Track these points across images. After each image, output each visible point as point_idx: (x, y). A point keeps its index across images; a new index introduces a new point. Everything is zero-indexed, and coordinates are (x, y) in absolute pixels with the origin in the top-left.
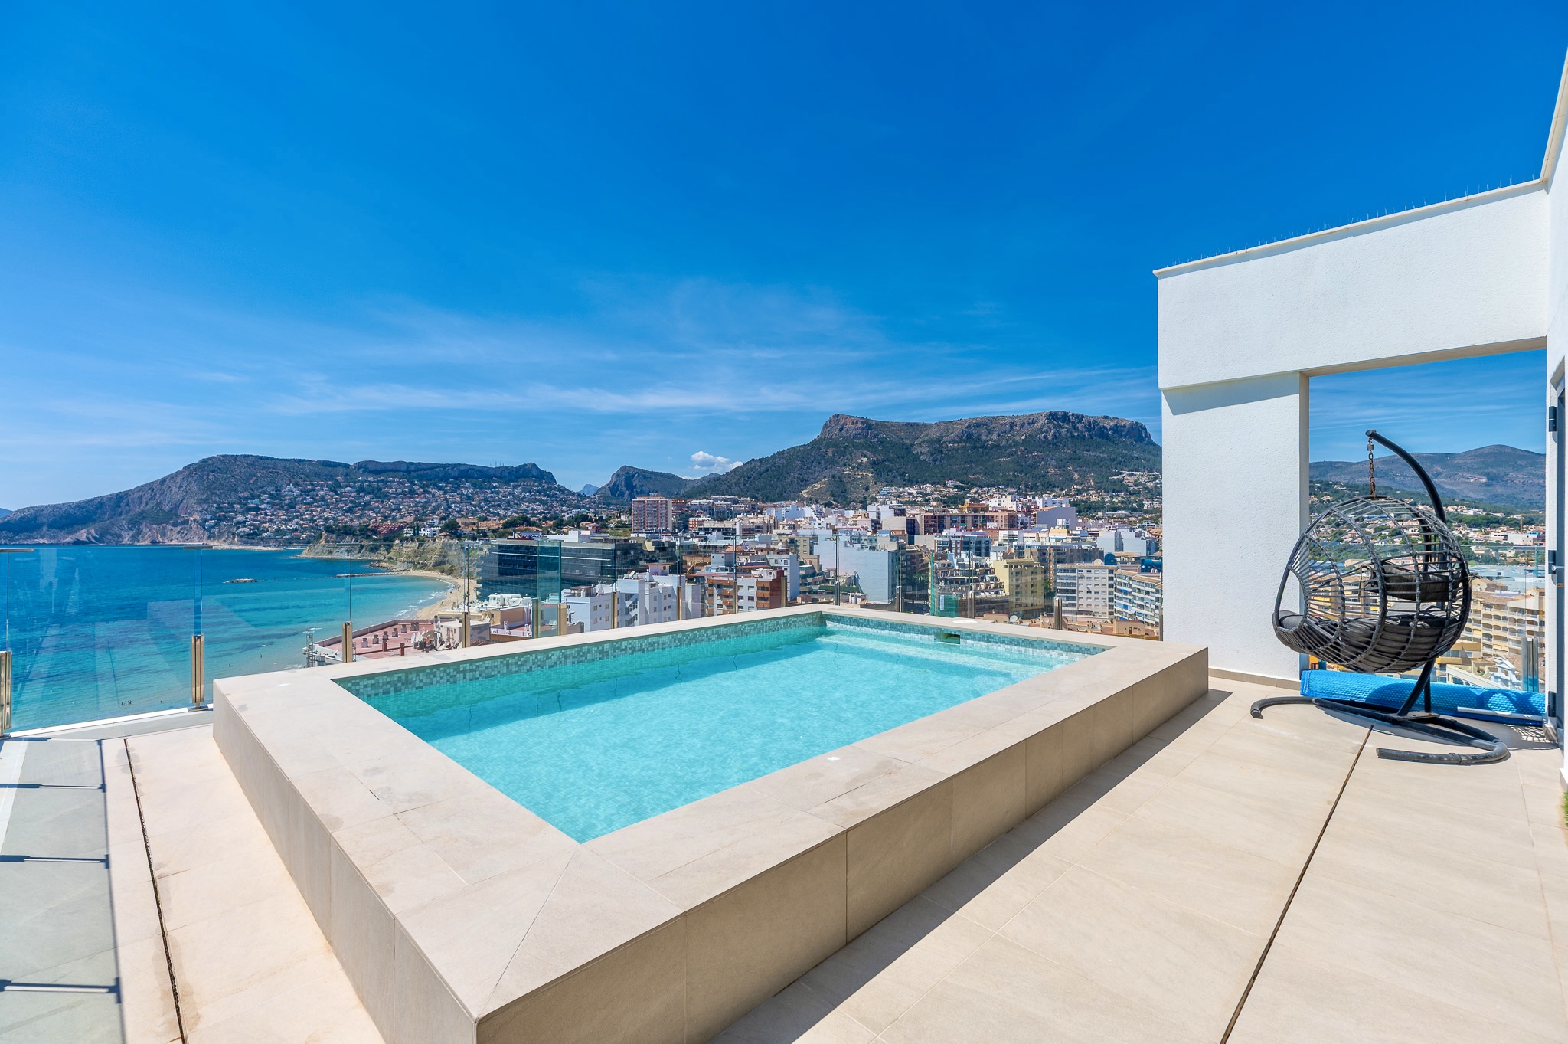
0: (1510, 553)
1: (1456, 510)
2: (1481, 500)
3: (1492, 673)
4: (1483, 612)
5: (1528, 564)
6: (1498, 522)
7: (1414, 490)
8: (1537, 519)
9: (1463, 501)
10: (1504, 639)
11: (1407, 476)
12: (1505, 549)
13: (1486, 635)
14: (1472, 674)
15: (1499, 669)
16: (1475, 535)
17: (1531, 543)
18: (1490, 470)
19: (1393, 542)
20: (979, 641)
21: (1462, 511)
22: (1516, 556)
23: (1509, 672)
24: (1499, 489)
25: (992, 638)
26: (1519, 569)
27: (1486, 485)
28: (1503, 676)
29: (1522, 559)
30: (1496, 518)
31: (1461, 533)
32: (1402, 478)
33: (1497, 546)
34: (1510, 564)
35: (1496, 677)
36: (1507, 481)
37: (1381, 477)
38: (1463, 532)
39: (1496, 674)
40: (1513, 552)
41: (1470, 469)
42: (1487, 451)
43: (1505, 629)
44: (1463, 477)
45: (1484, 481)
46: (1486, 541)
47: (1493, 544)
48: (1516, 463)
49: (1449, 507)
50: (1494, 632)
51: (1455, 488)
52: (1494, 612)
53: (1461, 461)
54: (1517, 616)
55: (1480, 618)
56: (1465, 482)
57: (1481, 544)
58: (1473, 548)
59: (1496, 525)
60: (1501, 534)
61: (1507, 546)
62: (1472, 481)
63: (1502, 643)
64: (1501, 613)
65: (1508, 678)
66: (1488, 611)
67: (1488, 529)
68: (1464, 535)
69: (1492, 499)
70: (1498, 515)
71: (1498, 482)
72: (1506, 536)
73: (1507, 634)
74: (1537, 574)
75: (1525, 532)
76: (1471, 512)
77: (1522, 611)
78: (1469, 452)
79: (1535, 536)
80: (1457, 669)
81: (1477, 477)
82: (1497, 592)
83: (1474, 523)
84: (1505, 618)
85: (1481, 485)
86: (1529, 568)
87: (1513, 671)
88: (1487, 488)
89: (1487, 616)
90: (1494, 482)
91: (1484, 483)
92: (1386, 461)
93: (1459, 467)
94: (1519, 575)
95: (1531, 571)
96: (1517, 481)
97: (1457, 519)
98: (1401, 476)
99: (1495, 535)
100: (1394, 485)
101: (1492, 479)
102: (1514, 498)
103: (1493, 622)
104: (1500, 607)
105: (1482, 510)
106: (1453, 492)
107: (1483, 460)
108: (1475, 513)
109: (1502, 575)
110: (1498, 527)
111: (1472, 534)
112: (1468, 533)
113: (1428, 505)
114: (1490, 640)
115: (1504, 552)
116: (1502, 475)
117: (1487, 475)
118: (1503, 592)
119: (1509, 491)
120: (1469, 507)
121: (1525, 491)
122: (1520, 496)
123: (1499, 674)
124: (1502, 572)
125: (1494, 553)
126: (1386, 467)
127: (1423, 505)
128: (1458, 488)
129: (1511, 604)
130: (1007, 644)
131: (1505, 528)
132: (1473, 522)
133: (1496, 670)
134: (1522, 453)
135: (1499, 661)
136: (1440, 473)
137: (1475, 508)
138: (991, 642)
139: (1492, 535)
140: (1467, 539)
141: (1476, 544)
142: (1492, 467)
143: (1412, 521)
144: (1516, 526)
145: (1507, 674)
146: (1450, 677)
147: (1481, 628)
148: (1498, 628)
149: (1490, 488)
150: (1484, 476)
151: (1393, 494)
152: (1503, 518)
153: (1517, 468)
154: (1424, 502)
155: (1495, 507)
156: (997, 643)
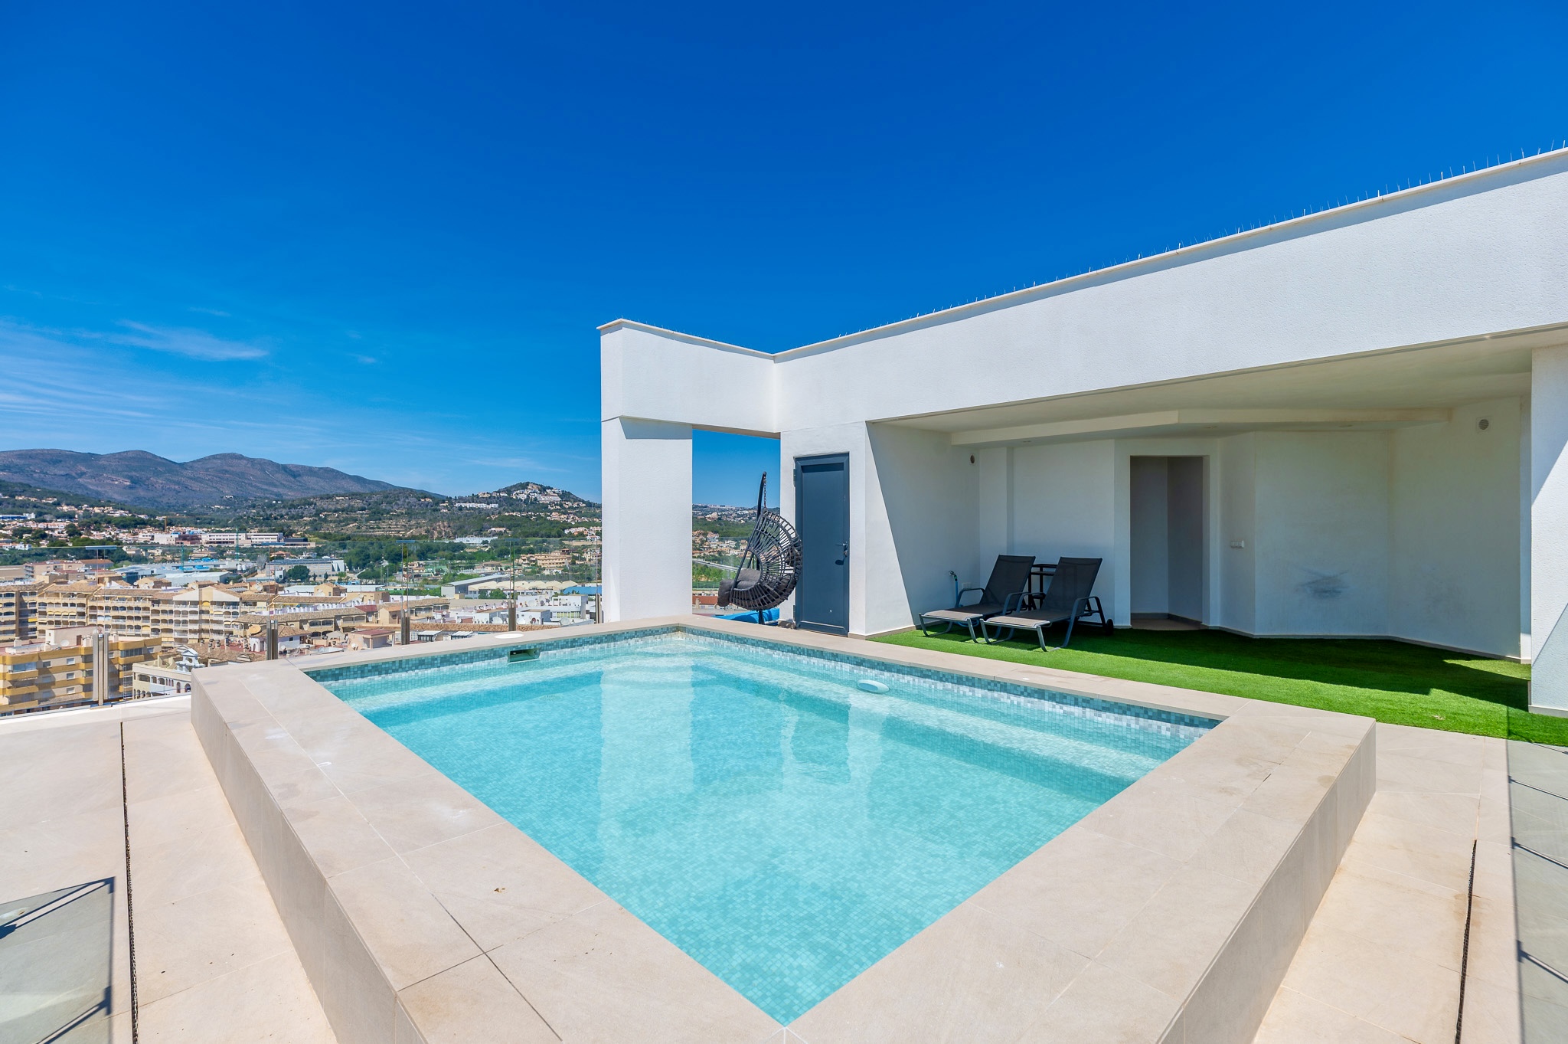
0: (158, 552)
1: (103, 511)
2: (126, 502)
3: (177, 662)
4: (152, 608)
5: (174, 561)
6: (143, 524)
7: (56, 489)
8: (176, 521)
9: (109, 503)
10: (170, 631)
11: (47, 474)
12: (154, 548)
13: (154, 630)
14: (159, 668)
15: (184, 658)
16: (124, 536)
17: (174, 543)
18: (133, 473)
19: (39, 545)
20: (562, 648)
21: (108, 513)
22: (163, 554)
23: (193, 659)
24: (141, 493)
25: (577, 641)
26: (168, 566)
27: (130, 487)
28: (188, 663)
29: (169, 557)
30: (143, 519)
31: (110, 534)
32: (42, 475)
33: (146, 546)
34: (159, 562)
35: (181, 666)
36: (148, 485)
37: (16, 473)
38: (113, 533)
39: (181, 663)
40: (160, 551)
41: (115, 472)
42: (130, 455)
43: (171, 621)
44: (108, 478)
45: (128, 483)
46: (135, 542)
47: (142, 544)
48: (156, 469)
49: (95, 508)
50: (161, 626)
51: (99, 489)
52: (162, 607)
53: (105, 463)
54: (181, 608)
55: (149, 614)
56: (110, 484)
57: (130, 544)
58: (124, 548)
59: (142, 526)
60: (149, 534)
61: (155, 546)
62: (116, 483)
63: (168, 635)
64: (167, 607)
65: (192, 664)
66: (156, 607)
67: (136, 530)
68: (113, 536)
69: (136, 501)
70: (142, 516)
71: (141, 486)
72: (153, 536)
73: (172, 626)
74: (183, 569)
75: (168, 533)
76: (117, 514)
77: (185, 603)
78: (114, 454)
79: (177, 536)
80: (144, 666)
81: (121, 480)
82: (163, 588)
83: (123, 525)
84: (171, 612)
85: (125, 487)
86: (176, 564)
87: (196, 657)
88: (129, 491)
89: (156, 612)
90: (137, 486)
91: (127, 486)
92: (22, 455)
93: (104, 468)
94: (170, 572)
95: (177, 567)
96: (157, 486)
97: (106, 520)
98: (41, 472)
99: (143, 536)
100: (32, 483)
101: (135, 482)
102: (155, 501)
103: (161, 617)
104: (168, 602)
105: (127, 512)
106: (98, 493)
107: (127, 463)
108: (121, 514)
109: (155, 573)
110: (144, 528)
111: (121, 535)
112: (118, 534)
113: (73, 505)
114: (157, 634)
115: (153, 551)
116: (144, 479)
117: (130, 478)
118: (168, 588)
119: (150, 495)
120: (116, 508)
121: (164, 495)
122: (159, 500)
123: (185, 662)
124: (155, 570)
125: (144, 553)
126: (22, 462)
127: (67, 505)
128: (103, 489)
129: (175, 598)
130: (591, 644)
131: (151, 529)
132: (122, 523)
133: (181, 659)
134: (160, 460)
135: (183, 651)
136: (85, 473)
137: (122, 509)
138: (574, 647)
139: (140, 536)
140: (117, 539)
141: (126, 544)
142: (135, 470)
143: (56, 522)
144: (162, 527)
145: (191, 661)
146: (136, 675)
147: (149, 624)
148: (165, 621)
149: (133, 491)
150: (128, 479)
151: (33, 492)
152: (148, 520)
153: (157, 474)
154: (68, 502)
155: (140, 509)
156: (581, 646)
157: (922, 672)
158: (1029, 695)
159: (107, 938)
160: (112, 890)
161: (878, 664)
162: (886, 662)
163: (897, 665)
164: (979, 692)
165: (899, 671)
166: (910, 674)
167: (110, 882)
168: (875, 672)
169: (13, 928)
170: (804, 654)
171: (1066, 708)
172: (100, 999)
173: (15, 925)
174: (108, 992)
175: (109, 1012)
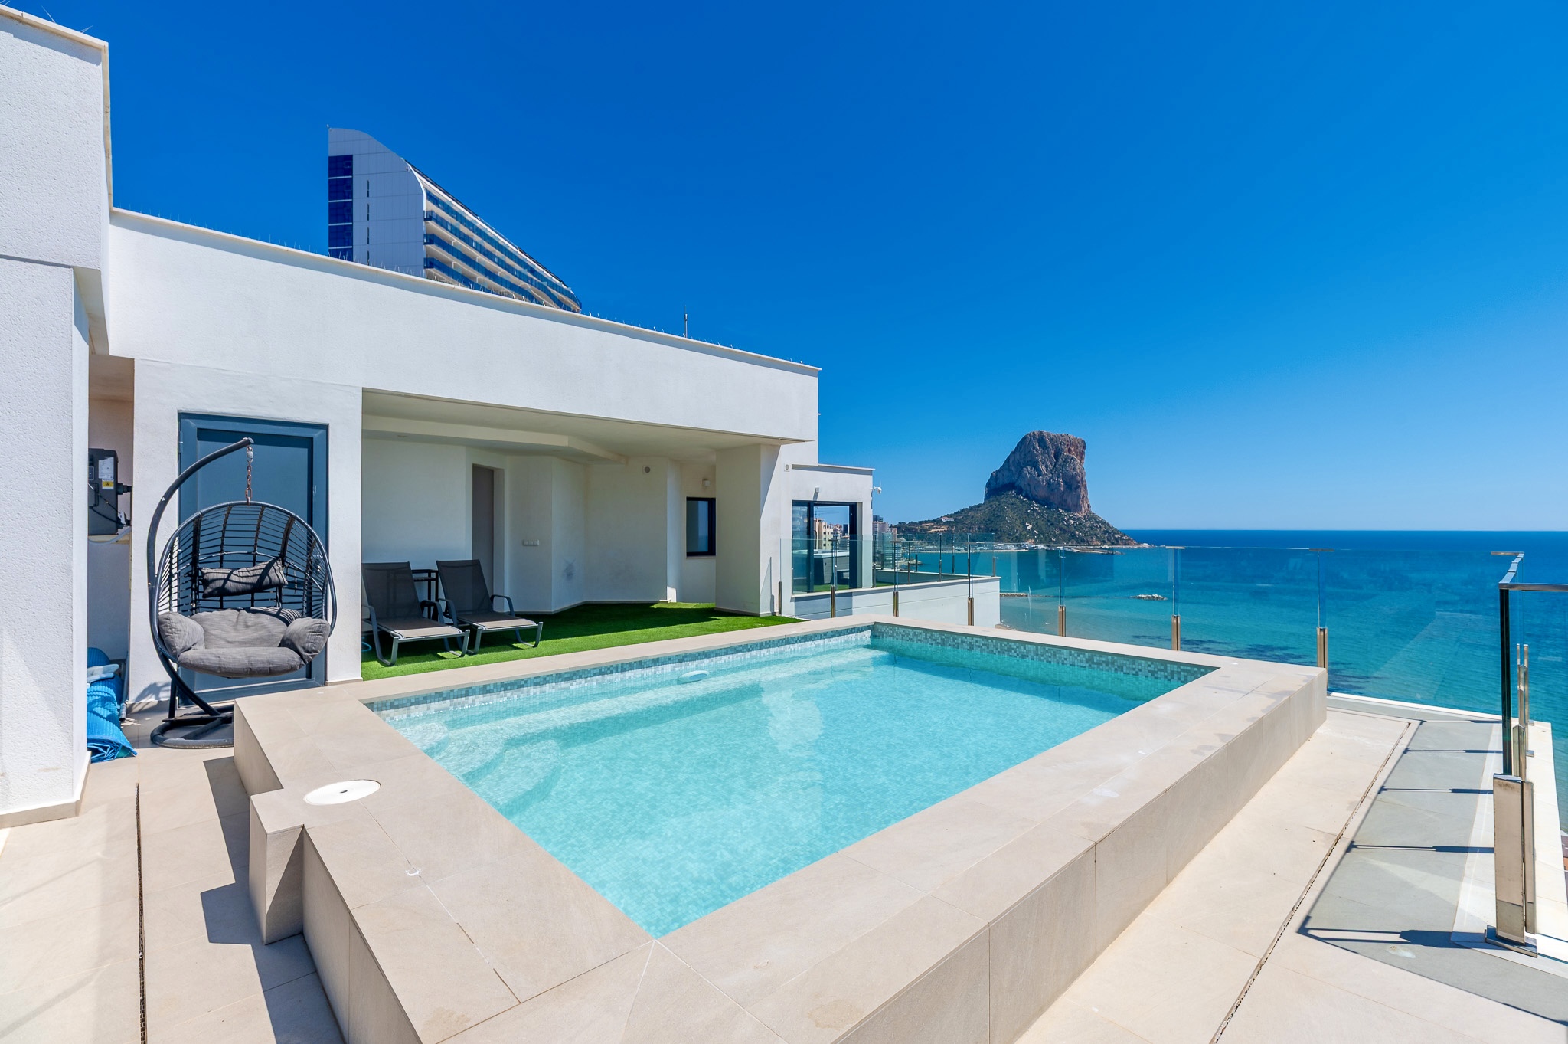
157: (735, 649)
158: (800, 642)
159: (1333, 880)
160: (1307, 918)
161: (699, 655)
162: (706, 650)
163: (715, 650)
164: (773, 650)
165: (717, 655)
166: (726, 654)
167: (1303, 930)
168: (696, 663)
169: (1403, 934)
170: (617, 671)
171: (817, 642)
172: (1354, 849)
173: (1401, 937)
174: (1348, 850)
175: (1352, 842)
